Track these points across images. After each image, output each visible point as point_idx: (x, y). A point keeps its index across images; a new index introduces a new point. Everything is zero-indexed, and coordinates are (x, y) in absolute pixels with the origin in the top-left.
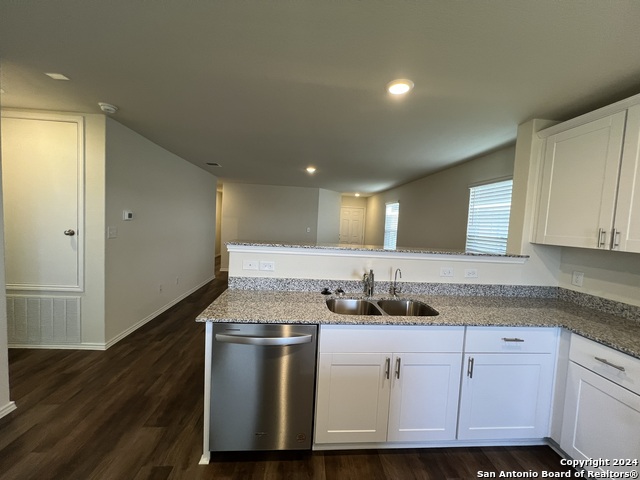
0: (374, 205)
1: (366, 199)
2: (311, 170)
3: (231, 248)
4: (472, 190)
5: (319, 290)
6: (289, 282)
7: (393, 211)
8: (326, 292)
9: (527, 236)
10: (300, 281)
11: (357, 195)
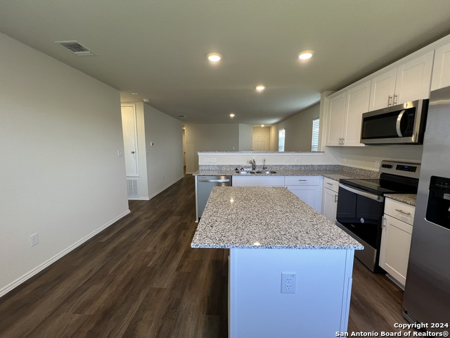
0: (273, 131)
1: (268, 128)
2: (232, 115)
3: (199, 154)
4: (314, 121)
5: (234, 169)
6: (222, 166)
7: (282, 134)
8: (237, 169)
9: (324, 144)
10: (226, 166)
11: (263, 126)
